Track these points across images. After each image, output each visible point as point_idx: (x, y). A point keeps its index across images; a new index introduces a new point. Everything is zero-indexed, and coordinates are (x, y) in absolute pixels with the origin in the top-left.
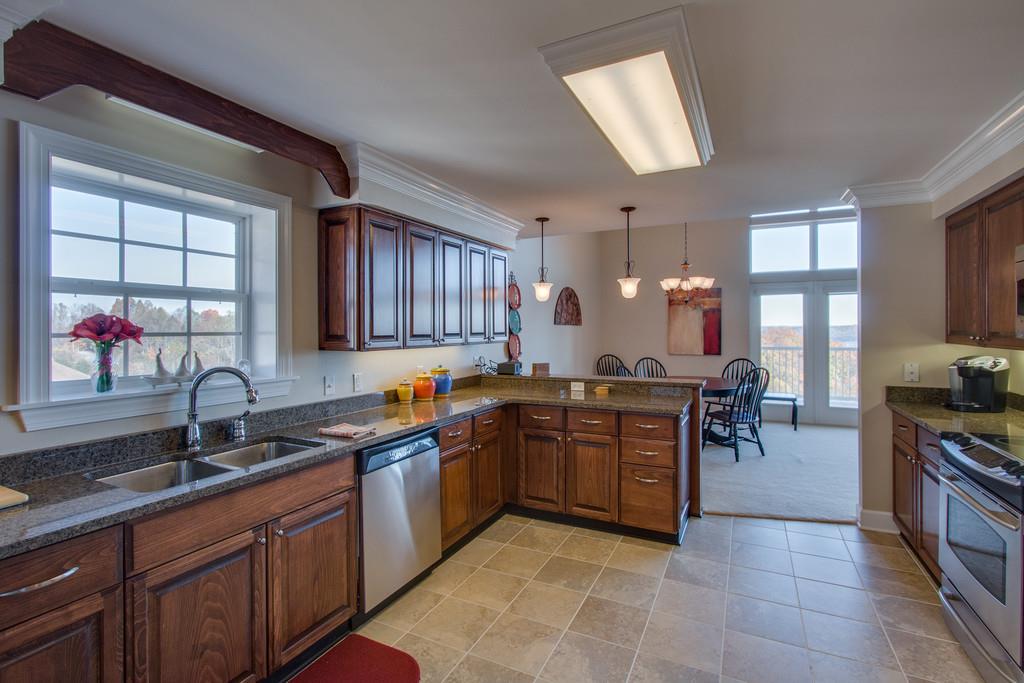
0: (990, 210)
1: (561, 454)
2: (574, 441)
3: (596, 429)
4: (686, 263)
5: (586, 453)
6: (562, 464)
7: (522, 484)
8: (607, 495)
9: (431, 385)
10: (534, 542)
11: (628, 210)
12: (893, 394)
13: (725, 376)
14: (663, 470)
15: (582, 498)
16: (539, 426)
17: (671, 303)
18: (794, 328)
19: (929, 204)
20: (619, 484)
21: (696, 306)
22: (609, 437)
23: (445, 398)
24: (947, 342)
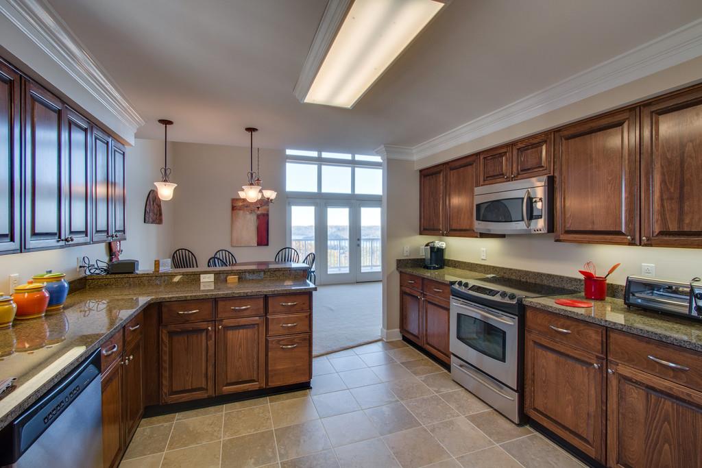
0: (452, 169)
1: (211, 343)
2: (226, 328)
3: (246, 313)
4: (258, 180)
5: (236, 337)
6: (211, 352)
7: (165, 382)
8: (256, 367)
9: (43, 298)
10: (194, 437)
11: (251, 130)
12: (401, 264)
13: (277, 260)
14: (302, 335)
15: (232, 377)
16: (186, 319)
17: (233, 208)
18: (306, 228)
19: (413, 162)
20: (267, 355)
21: (252, 211)
22: (257, 318)
23: (59, 309)
24: (421, 234)
